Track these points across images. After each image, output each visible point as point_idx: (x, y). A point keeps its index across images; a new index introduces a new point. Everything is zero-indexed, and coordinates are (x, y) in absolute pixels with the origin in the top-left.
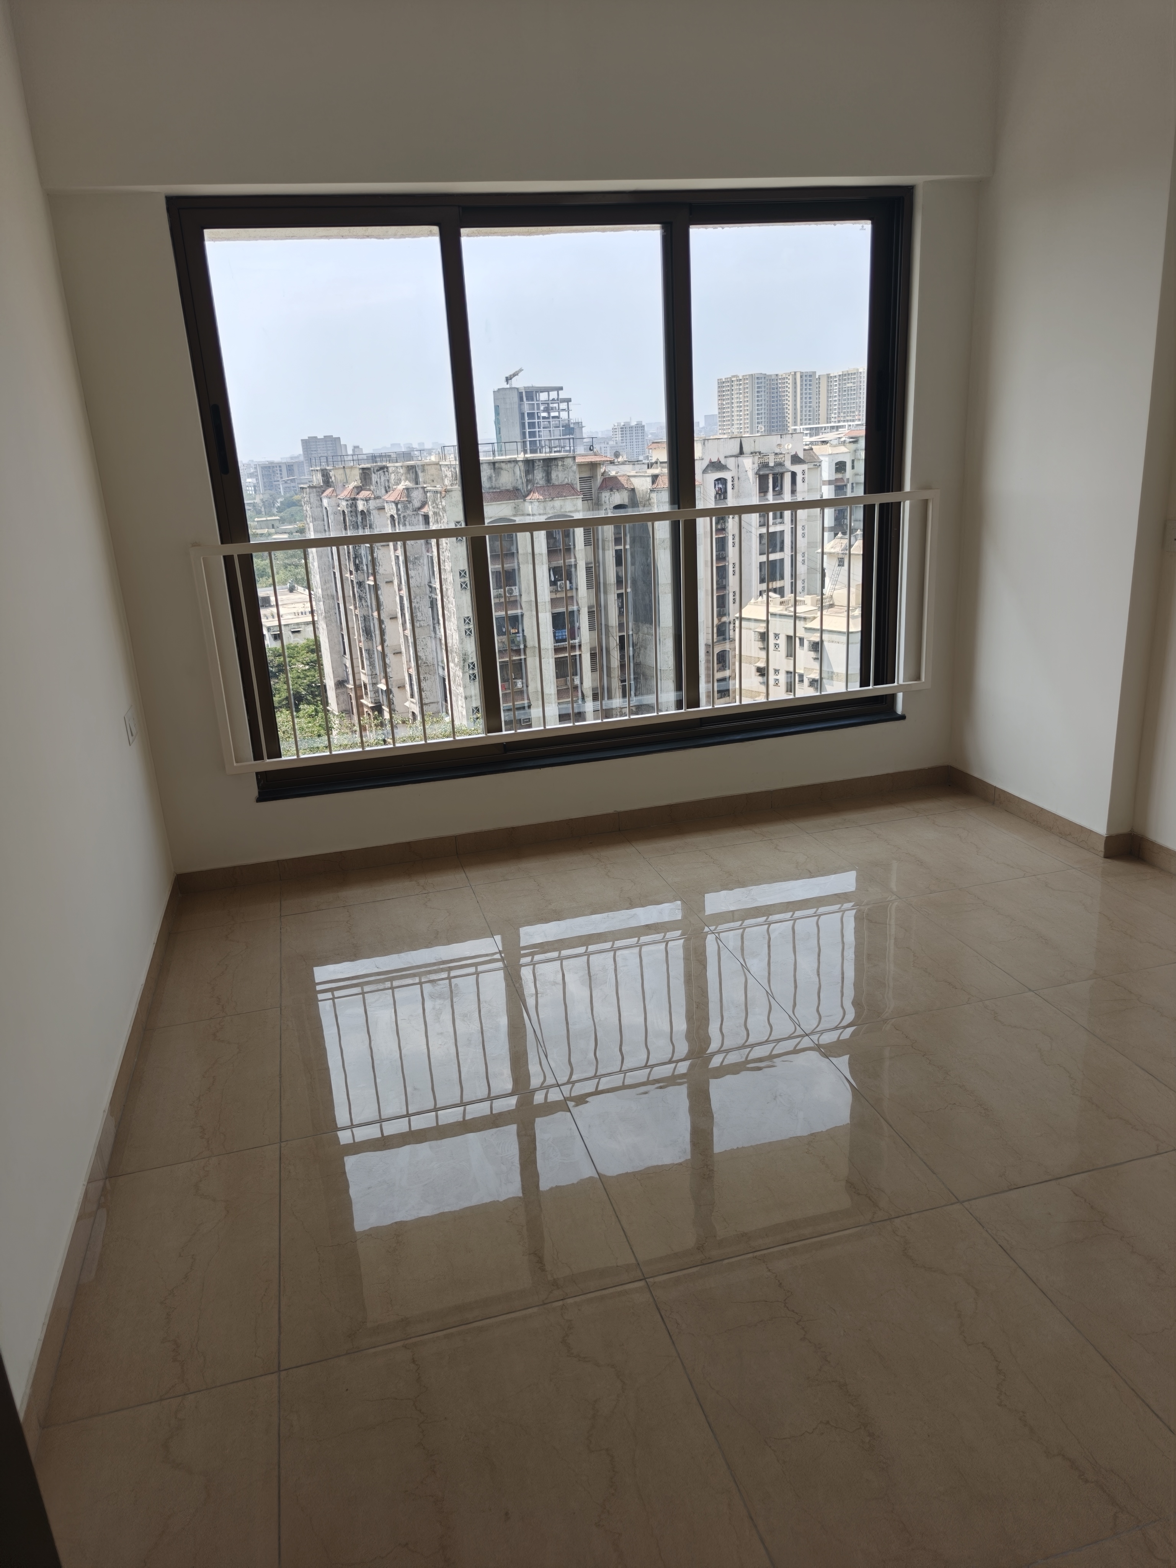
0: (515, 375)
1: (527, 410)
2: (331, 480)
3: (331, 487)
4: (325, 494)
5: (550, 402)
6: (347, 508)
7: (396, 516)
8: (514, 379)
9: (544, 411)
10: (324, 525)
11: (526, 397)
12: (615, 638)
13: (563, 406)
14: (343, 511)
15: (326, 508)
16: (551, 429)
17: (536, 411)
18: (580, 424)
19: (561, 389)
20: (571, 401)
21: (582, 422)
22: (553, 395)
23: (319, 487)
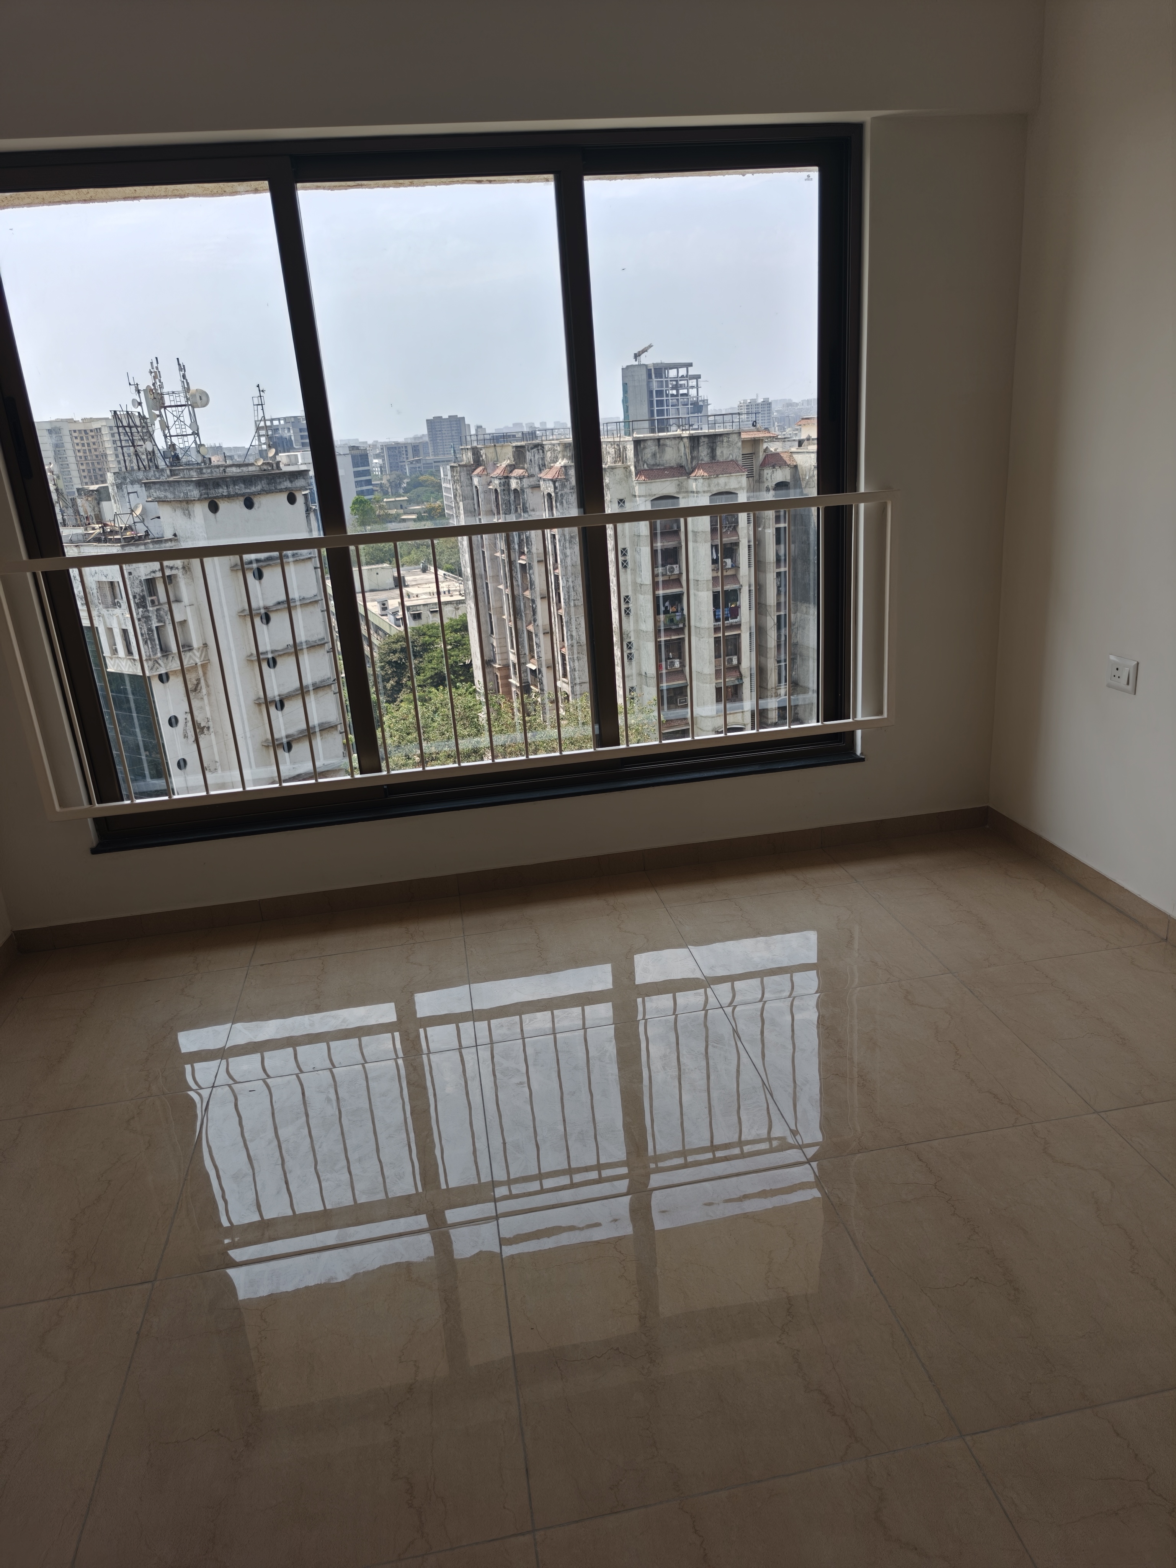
0: (645, 350)
1: (655, 387)
2: (481, 459)
3: (481, 466)
4: (476, 472)
5: (679, 379)
6: (500, 486)
8: (643, 356)
9: (673, 389)
10: (474, 504)
11: (655, 374)
13: (693, 383)
14: (496, 490)
15: (476, 487)
16: (680, 407)
17: (664, 389)
18: (706, 401)
19: (691, 365)
20: (700, 378)
22: (683, 371)
23: (470, 466)
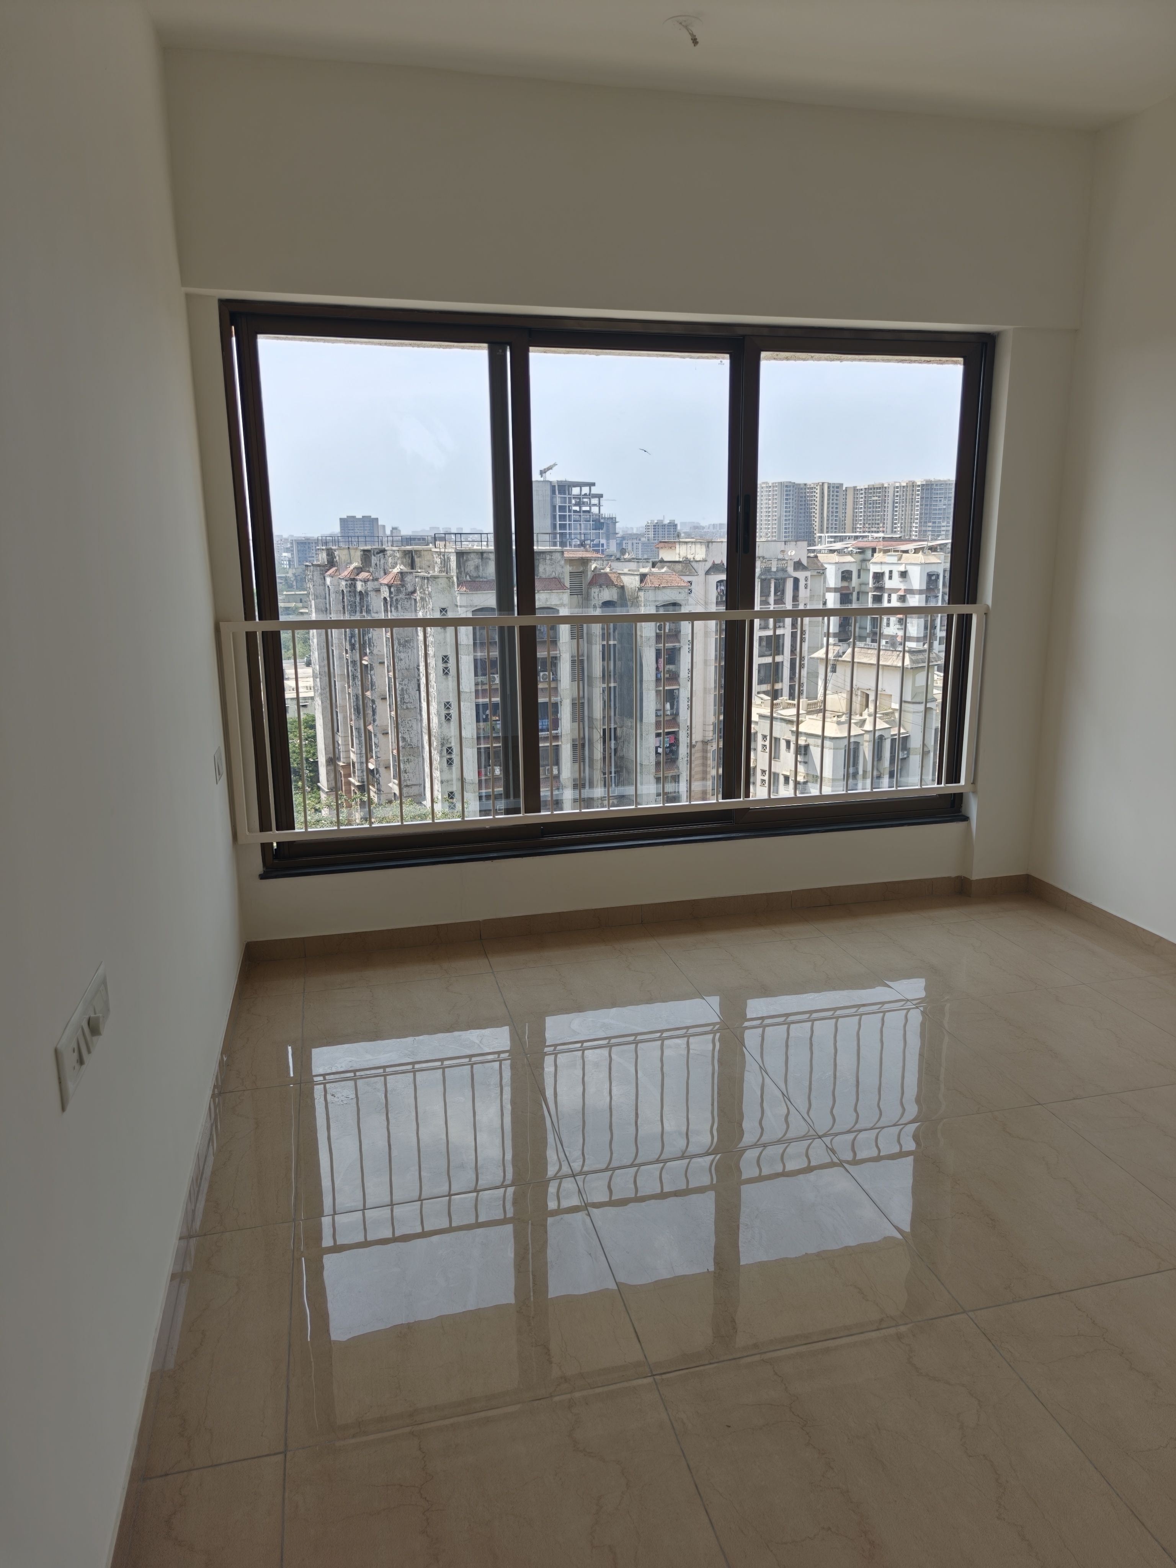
0: (550, 468)
1: (558, 502)
2: (335, 560)
3: (334, 567)
4: (328, 573)
5: (582, 497)
6: (346, 588)
7: (388, 599)
8: (548, 473)
9: (575, 505)
10: (326, 604)
11: (559, 490)
12: (599, 730)
13: (595, 501)
14: (343, 591)
15: (328, 587)
16: (582, 523)
17: (567, 505)
18: (614, 519)
19: (594, 484)
20: (602, 497)
21: (615, 518)
22: (586, 490)
23: (324, 566)
